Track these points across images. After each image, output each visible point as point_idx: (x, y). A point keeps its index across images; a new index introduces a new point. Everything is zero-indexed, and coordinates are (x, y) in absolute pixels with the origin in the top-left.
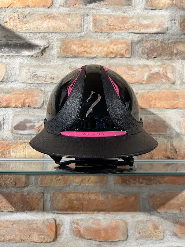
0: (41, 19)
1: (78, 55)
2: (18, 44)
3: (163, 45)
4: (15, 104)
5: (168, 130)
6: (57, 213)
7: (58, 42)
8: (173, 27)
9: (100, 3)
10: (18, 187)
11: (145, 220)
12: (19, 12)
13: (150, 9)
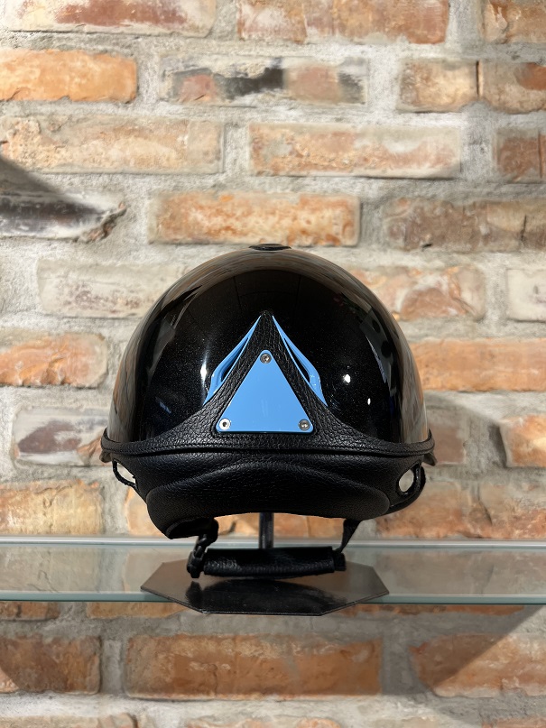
0: (103, 136)
1: (210, 238)
2: (38, 206)
3: (451, 211)
4: (23, 377)
5: (465, 452)
6: (141, 699)
7: (151, 201)
8: (478, 162)
9: (272, 93)
10: (26, 621)
11: (399, 718)
12: (42, 114)
13: (411, 112)
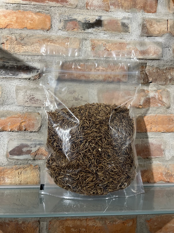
0: (39, 42)
1: (77, 79)
2: (15, 67)
3: (159, 70)
4: (10, 128)
5: (164, 153)
8: (168, 54)
9: (98, 28)
12: (17, 33)
13: (146, 36)
